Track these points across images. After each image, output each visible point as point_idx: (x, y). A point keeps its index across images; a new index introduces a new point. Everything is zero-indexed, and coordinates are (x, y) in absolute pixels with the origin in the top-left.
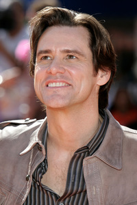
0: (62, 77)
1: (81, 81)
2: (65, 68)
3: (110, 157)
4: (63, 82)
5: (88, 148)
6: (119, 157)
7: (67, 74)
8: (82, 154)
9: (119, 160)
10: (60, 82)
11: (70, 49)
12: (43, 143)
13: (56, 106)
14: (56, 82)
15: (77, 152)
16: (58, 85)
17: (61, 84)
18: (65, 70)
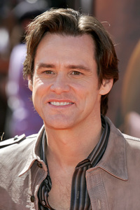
1: (85, 98)
4: (67, 101)
5: (89, 161)
6: (124, 167)
8: (85, 168)
9: (124, 170)
10: (64, 101)
14: (60, 102)
15: (78, 166)
16: (62, 104)
17: (65, 103)
18: (70, 87)
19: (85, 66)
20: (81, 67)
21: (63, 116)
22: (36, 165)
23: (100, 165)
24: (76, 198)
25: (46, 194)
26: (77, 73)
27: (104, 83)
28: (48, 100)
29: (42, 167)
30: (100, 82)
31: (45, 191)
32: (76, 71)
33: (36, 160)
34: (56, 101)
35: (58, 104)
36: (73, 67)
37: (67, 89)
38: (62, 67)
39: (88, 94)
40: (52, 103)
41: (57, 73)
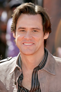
1: (39, 41)
3: (50, 70)
4: (31, 43)
5: (39, 67)
6: (54, 69)
8: (37, 70)
9: (54, 71)
10: (30, 43)
12: (19, 66)
14: (28, 43)
15: (34, 69)
16: (29, 44)
17: (30, 44)
18: (33, 37)
19: (39, 28)
20: (37, 29)
21: (30, 49)
22: (17, 69)
23: (44, 68)
24: (34, 82)
25: (21, 81)
26: (35, 31)
27: (46, 34)
28: (23, 42)
29: (19, 70)
30: (44, 34)
31: (21, 80)
32: (35, 30)
33: (17, 67)
34: (26, 43)
35: (27, 44)
36: (34, 29)
37: (31, 38)
38: (29, 29)
39: (40, 39)
40: (25, 44)
41: (27, 31)
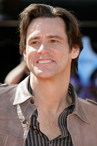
0: (49, 56)
1: (62, 57)
2: (51, 49)
7: (52, 53)
10: (47, 60)
11: (53, 35)
13: (46, 77)
17: (48, 61)
18: (51, 50)
19: (59, 36)
21: (47, 69)
34: (42, 60)
38: (44, 37)
40: (39, 62)
41: (41, 43)
